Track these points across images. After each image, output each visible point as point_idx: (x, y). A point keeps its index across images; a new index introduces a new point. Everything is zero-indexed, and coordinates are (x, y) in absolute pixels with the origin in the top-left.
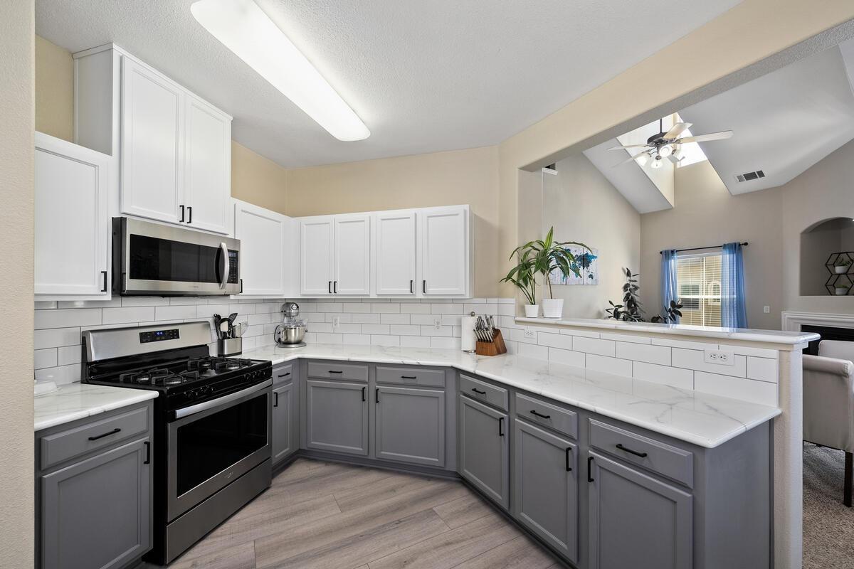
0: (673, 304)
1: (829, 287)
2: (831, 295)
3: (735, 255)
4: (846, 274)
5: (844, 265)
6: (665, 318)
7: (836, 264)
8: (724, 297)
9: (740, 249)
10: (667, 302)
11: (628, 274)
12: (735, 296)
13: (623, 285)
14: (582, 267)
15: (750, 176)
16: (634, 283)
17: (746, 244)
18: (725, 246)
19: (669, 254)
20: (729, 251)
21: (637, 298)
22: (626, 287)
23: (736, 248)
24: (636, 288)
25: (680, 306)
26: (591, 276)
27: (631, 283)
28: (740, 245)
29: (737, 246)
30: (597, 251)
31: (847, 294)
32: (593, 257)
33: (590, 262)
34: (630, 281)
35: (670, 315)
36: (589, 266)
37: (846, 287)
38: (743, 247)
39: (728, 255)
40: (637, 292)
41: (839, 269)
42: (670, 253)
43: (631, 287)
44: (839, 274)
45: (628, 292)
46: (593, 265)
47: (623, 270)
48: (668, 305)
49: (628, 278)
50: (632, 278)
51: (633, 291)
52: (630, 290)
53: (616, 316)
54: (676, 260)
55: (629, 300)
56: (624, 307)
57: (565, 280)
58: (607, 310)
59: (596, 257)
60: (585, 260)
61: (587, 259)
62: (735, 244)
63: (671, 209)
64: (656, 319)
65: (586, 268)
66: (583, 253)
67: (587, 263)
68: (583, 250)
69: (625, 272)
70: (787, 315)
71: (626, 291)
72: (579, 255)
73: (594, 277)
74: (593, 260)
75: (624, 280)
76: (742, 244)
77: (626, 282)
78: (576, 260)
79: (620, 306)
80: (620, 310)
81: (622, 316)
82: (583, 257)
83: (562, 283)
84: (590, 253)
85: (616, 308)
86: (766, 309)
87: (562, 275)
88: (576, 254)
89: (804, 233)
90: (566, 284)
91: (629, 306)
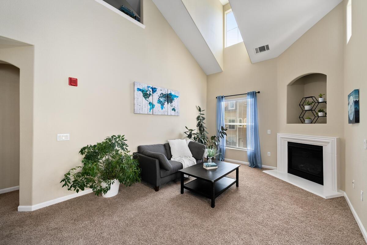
0: (222, 128)
1: (302, 119)
2: (303, 123)
3: (253, 99)
4: (311, 110)
5: (309, 105)
6: (218, 137)
7: (304, 104)
8: (248, 124)
9: (256, 95)
10: (220, 127)
11: (200, 110)
12: (253, 124)
14: (166, 102)
15: (262, 49)
16: (203, 116)
17: (259, 92)
18: (248, 94)
19: (220, 98)
20: (251, 96)
21: (204, 125)
22: (198, 118)
23: (254, 94)
24: (204, 119)
25: (226, 130)
26: (174, 109)
27: (201, 116)
29: (255, 93)
30: (178, 93)
31: (311, 123)
32: (175, 96)
33: (173, 99)
34: (201, 114)
35: (221, 135)
36: (172, 102)
37: (310, 118)
38: (257, 94)
39: (250, 99)
40: (204, 121)
41: (307, 108)
43: (201, 118)
44: (306, 111)
45: (199, 121)
46: (175, 103)
47: (197, 107)
48: (220, 129)
49: (200, 112)
50: (202, 112)
51: (201, 120)
52: (200, 119)
53: (190, 136)
54: (224, 102)
55: (200, 126)
56: (196, 130)
57: (151, 111)
58: (185, 133)
59: (178, 97)
60: (169, 98)
61: (171, 97)
62: (254, 92)
63: (222, 72)
64: (213, 138)
65: (169, 103)
66: (168, 92)
67: (171, 100)
68: (168, 90)
69: (198, 108)
70: (280, 135)
71: (198, 120)
72: (164, 93)
73: (176, 111)
74: (175, 98)
75: (197, 114)
76: (257, 92)
77: (198, 115)
78: (162, 97)
79: (192, 130)
80: (193, 132)
81: (193, 136)
82: (168, 95)
83: (149, 113)
84: (173, 93)
85: (190, 131)
86: (269, 132)
87: (149, 107)
88: (161, 92)
89: (289, 85)
90: (153, 114)
91: (200, 130)
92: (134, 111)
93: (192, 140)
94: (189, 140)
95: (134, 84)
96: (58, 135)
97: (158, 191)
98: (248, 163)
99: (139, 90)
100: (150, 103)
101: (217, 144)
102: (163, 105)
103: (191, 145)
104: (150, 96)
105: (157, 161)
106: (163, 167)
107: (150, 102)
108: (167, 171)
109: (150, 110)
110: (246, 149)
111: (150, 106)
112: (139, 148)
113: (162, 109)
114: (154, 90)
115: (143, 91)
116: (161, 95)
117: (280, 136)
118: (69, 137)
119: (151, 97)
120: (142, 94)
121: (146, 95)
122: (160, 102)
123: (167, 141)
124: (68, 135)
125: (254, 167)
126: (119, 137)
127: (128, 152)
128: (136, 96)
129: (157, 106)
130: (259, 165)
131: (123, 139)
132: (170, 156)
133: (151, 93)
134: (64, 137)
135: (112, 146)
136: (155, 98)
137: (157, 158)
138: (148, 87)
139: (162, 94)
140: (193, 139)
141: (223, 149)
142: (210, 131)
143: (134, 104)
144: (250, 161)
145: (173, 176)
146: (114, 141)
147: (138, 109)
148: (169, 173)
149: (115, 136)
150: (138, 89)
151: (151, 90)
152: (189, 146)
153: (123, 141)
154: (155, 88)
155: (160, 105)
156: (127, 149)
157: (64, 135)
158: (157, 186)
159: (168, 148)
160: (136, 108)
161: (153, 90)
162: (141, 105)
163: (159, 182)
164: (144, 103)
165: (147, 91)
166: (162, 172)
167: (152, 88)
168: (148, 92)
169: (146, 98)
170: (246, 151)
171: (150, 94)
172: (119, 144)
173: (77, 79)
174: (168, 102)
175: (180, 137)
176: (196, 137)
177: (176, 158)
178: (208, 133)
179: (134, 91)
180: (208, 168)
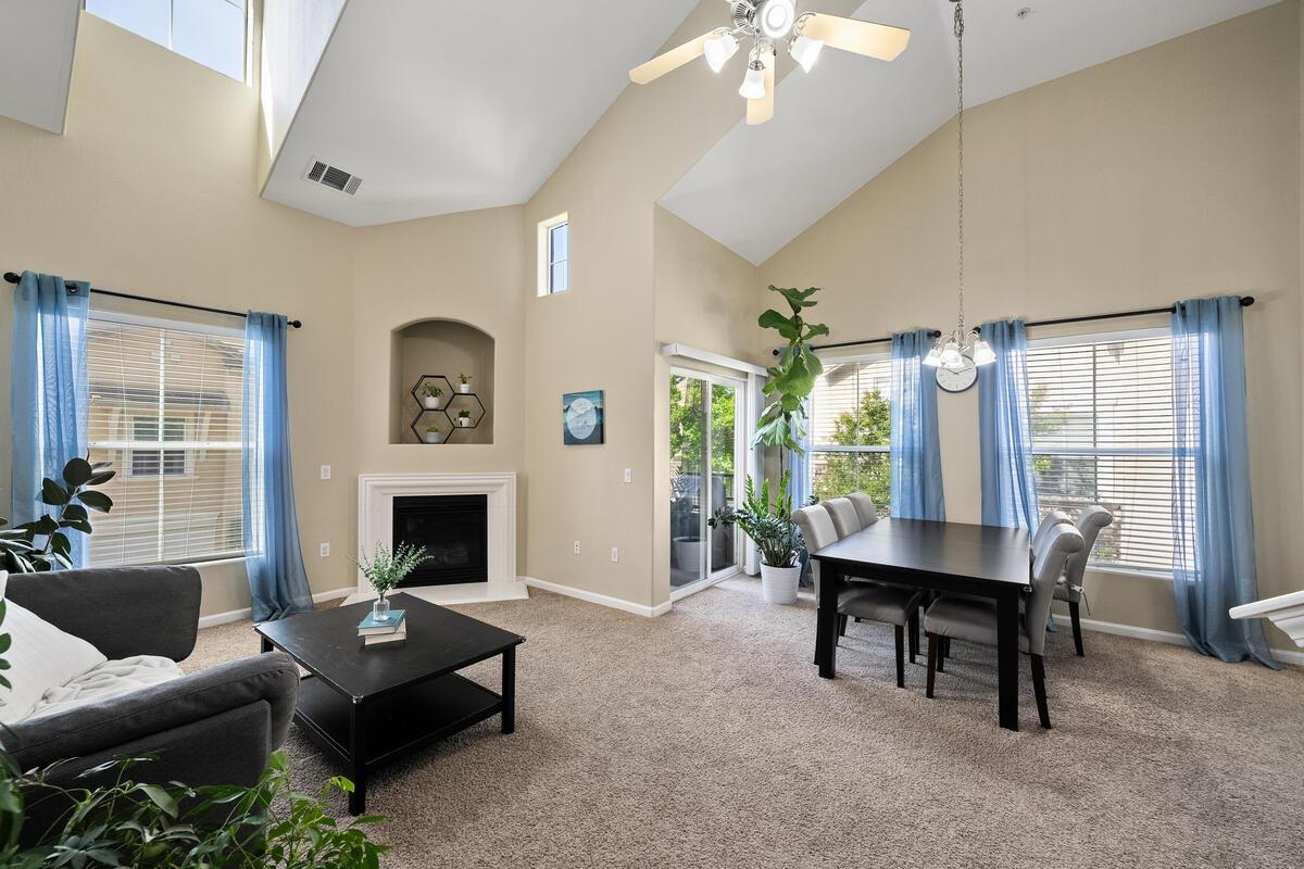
4: (443, 410)
9: (282, 334)
15: (338, 179)
17: (297, 325)
18: (252, 317)
23: (274, 327)
28: (284, 323)
29: (277, 324)
31: (446, 443)
37: (441, 431)
41: (432, 402)
44: (430, 410)
62: (273, 316)
70: (367, 482)
76: (290, 323)
86: (326, 472)
89: (395, 331)
117: (372, 483)
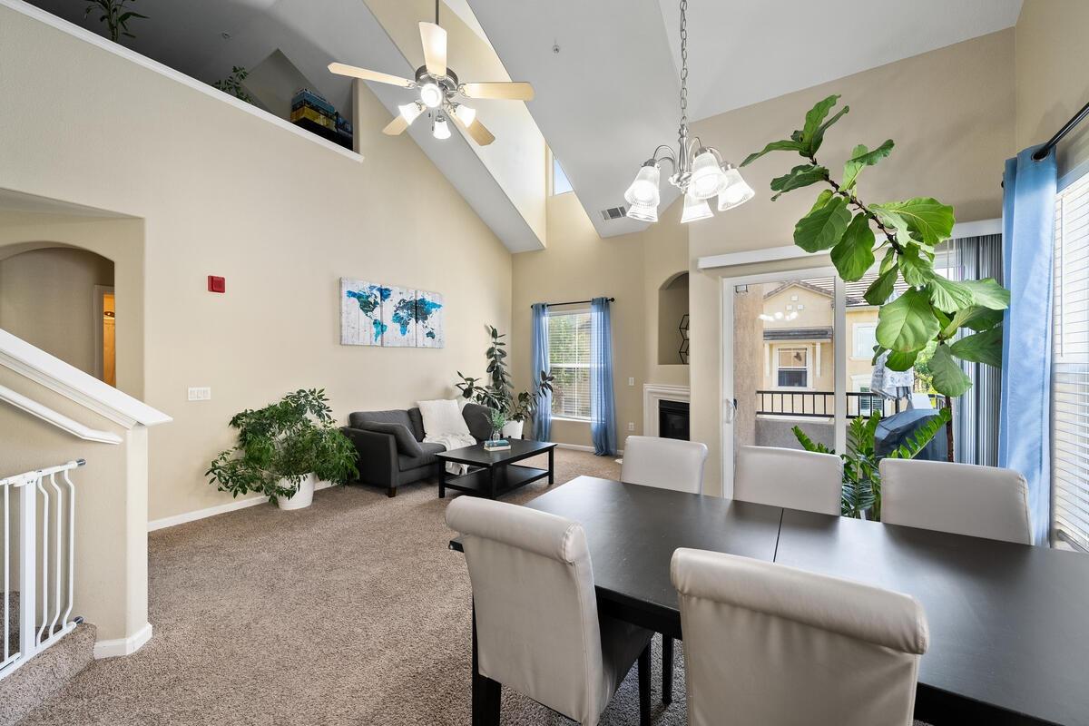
0: (544, 375)
1: (682, 355)
2: (684, 364)
3: (602, 313)
6: (534, 395)
8: (592, 366)
9: (608, 306)
11: (494, 334)
12: (603, 366)
13: (486, 349)
14: (414, 319)
15: (614, 213)
16: (501, 347)
17: (613, 300)
18: (593, 302)
19: (539, 309)
20: (598, 307)
21: (505, 369)
22: (490, 353)
23: (604, 304)
24: (503, 354)
25: (552, 379)
26: (431, 335)
27: (498, 347)
28: (607, 301)
30: (441, 297)
32: (435, 305)
33: (429, 312)
34: (496, 344)
35: (540, 391)
36: (426, 318)
38: (610, 303)
40: (503, 360)
42: (541, 308)
43: (498, 353)
45: (493, 359)
46: (434, 320)
47: (487, 328)
48: (538, 377)
49: (494, 340)
50: (498, 340)
51: (498, 358)
52: (495, 356)
53: (467, 393)
54: (547, 318)
55: (495, 371)
56: (484, 380)
57: (379, 338)
58: (457, 385)
59: (440, 306)
60: (419, 309)
61: (423, 308)
62: (602, 299)
63: (542, 250)
64: (523, 397)
65: (420, 322)
66: (416, 296)
67: (423, 314)
68: (416, 292)
69: (489, 331)
70: (648, 387)
71: (490, 358)
72: (408, 300)
73: (437, 337)
74: (433, 309)
75: (488, 342)
76: (610, 300)
77: (491, 345)
78: (402, 308)
79: (472, 380)
80: (475, 384)
81: (475, 393)
82: (416, 303)
83: (374, 343)
84: (428, 299)
85: (469, 382)
86: (631, 381)
87: (374, 330)
88: (401, 297)
89: (662, 288)
90: (382, 345)
91: (495, 378)
92: (341, 340)
93: (472, 401)
94: (466, 401)
95: (341, 283)
96: (190, 389)
97: (394, 496)
98: (593, 449)
99: (352, 294)
100: (375, 323)
101: (530, 409)
102: (404, 325)
103: (468, 413)
104: (375, 307)
105: (392, 438)
106: (403, 450)
107: (375, 320)
108: (413, 460)
109: (376, 336)
110: (589, 418)
111: (377, 327)
112: (353, 417)
113: (404, 334)
114: (385, 293)
115: (359, 297)
116: (400, 303)
117: (648, 389)
118: (209, 392)
119: (377, 310)
120: (358, 304)
121: (367, 306)
122: (397, 318)
123: (415, 404)
124: (209, 389)
125: (603, 455)
126: (312, 393)
127: (330, 423)
128: (344, 308)
129: (393, 328)
130: (613, 450)
131: (320, 397)
132: (421, 435)
133: (379, 300)
134: (198, 393)
135: (299, 410)
136: (387, 310)
137: (392, 433)
138: (372, 288)
139: (404, 301)
140: (475, 399)
141: (546, 420)
142: (517, 382)
143: (341, 326)
144: (596, 444)
145: (426, 470)
146: (303, 401)
147: (350, 336)
148: (415, 462)
149: (304, 391)
150: (350, 292)
151: (378, 294)
152: (465, 413)
153: (320, 401)
154: (386, 289)
155: (398, 326)
156: (329, 417)
157: (200, 389)
158: (393, 485)
159: (416, 418)
160: (344, 333)
161: (382, 295)
162: (356, 326)
163: (396, 479)
164: (362, 323)
165: (368, 297)
166: (403, 462)
167: (381, 290)
168: (372, 300)
169: (366, 312)
170: (590, 424)
171: (376, 303)
172: (312, 407)
173: (223, 279)
174: (416, 318)
175: (447, 394)
176: (483, 396)
177: (433, 437)
178: (513, 388)
179: (341, 297)
180: (492, 449)
